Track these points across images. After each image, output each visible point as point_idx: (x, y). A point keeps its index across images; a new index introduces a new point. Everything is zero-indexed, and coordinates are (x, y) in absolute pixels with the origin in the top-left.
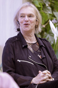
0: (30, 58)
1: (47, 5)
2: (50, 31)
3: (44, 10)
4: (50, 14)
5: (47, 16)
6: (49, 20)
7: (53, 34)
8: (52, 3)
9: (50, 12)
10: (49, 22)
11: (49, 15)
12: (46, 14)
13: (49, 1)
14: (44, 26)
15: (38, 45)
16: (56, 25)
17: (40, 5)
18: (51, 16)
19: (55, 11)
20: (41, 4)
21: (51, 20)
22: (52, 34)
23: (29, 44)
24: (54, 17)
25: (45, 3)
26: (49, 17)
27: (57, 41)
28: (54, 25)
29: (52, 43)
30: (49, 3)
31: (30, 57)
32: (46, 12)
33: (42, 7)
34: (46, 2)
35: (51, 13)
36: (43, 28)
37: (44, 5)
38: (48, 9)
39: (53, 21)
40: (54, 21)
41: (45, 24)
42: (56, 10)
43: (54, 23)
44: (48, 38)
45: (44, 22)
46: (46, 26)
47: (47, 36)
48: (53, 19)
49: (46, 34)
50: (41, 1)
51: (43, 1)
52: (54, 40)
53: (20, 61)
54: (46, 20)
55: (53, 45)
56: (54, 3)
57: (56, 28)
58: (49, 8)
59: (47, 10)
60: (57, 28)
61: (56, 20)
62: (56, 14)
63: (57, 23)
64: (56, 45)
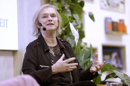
1: (66, 8)
2: (70, 33)
3: (63, 12)
4: (70, 17)
5: (66, 19)
6: (68, 22)
8: (72, 5)
9: (70, 15)
10: (69, 25)
12: (66, 16)
13: (68, 4)
14: (64, 29)
15: (59, 47)
16: (76, 27)
18: (71, 18)
19: (74, 14)
20: (60, 7)
23: (51, 47)
24: (74, 19)
25: (65, 6)
26: (69, 19)
27: (78, 43)
29: (73, 46)
30: (69, 6)
31: (53, 61)
32: (65, 15)
33: (61, 9)
34: (65, 4)
36: (63, 31)
37: (63, 8)
38: (67, 12)
40: (74, 23)
41: (64, 26)
44: (69, 41)
45: (64, 25)
46: (66, 29)
47: (68, 39)
49: (66, 37)
50: (60, 4)
51: (62, 4)
52: (75, 43)
54: (66, 23)
55: (74, 48)
56: (73, 6)
57: (76, 30)
58: (69, 10)
61: (76, 22)
62: (76, 16)
63: (77, 25)
64: (77, 48)
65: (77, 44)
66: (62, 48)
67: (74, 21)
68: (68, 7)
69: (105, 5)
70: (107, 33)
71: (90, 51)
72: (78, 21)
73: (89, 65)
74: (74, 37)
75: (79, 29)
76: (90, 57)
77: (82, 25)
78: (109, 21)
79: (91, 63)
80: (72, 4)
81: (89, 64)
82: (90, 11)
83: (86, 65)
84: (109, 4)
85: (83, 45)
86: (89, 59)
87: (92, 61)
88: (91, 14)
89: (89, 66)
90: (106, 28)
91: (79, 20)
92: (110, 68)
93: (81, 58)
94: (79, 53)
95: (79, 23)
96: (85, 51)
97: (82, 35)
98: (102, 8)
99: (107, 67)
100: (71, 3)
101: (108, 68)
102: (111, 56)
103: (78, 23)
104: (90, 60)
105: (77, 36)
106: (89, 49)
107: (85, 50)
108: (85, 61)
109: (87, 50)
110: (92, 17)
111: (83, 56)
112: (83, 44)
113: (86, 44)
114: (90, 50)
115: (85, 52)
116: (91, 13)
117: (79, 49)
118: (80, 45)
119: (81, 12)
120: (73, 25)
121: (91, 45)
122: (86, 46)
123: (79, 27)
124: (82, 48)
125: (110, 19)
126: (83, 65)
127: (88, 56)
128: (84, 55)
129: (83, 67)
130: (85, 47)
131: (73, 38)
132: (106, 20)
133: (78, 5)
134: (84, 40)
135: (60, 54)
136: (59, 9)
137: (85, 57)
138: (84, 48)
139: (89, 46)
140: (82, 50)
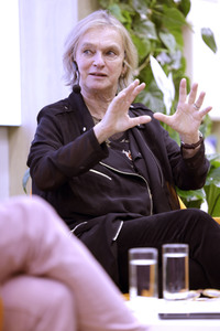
1: (144, 17)
2: (153, 83)
3: (135, 28)
4: (151, 41)
6: (148, 56)
7: (160, 91)
8: (157, 10)
9: (152, 35)
11: (148, 43)
12: (142, 39)
13: (149, 6)
14: (137, 72)
16: (169, 68)
17: (124, 16)
18: (154, 45)
19: (164, 32)
20: (127, 14)
21: (155, 57)
22: (158, 93)
24: (164, 46)
25: (139, 11)
26: (149, 48)
28: (163, 67)
30: (150, 11)
32: (141, 36)
33: (130, 21)
34: (140, 8)
35: (155, 37)
37: (135, 18)
38: (147, 28)
39: (159, 58)
40: (163, 57)
42: (166, 30)
43: (163, 63)
46: (142, 72)
47: (148, 99)
48: (160, 53)
50: (127, 6)
51: (132, 7)
52: (164, 109)
56: (161, 12)
57: (167, 75)
58: (150, 24)
59: (145, 31)
60: (170, 75)
61: (168, 54)
62: (168, 39)
63: (172, 63)
65: (168, 111)
67: (164, 51)
68: (148, 15)
72: (172, 51)
74: (162, 95)
75: (175, 72)
77: (183, 61)
80: (159, 6)
82: (206, 26)
91: (176, 50)
95: (177, 56)
100: (156, 4)
103: (174, 57)
105: (171, 93)
116: (209, 30)
119: (181, 29)
123: (176, 66)
131: (159, 95)
133: (174, 9)
135: (124, 141)
136: (124, 20)
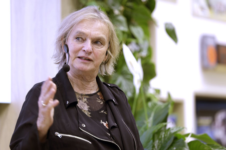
0: (83, 128)
1: (116, 12)
2: (125, 68)
4: (124, 32)
8: (128, 7)
9: (124, 28)
11: (121, 34)
13: (121, 4)
15: (101, 98)
16: (138, 55)
18: (126, 36)
19: (134, 25)
21: (127, 44)
24: (133, 37)
25: (113, 8)
26: (121, 38)
27: (140, 90)
28: (134, 54)
29: (129, 95)
30: (122, 8)
31: (85, 126)
35: (126, 29)
38: (118, 21)
39: (131, 47)
40: (133, 46)
42: (136, 23)
43: (134, 52)
44: (121, 84)
47: (120, 81)
48: (130, 42)
49: (114, 76)
51: (107, 4)
52: (134, 89)
53: (59, 135)
55: (132, 99)
56: (131, 8)
57: (137, 60)
58: (122, 18)
59: (118, 24)
60: (140, 61)
61: (137, 44)
62: (137, 31)
63: (140, 51)
64: (138, 99)
65: (137, 91)
66: (107, 100)
67: (133, 41)
68: (120, 11)
69: (202, 9)
70: (205, 68)
71: (167, 107)
72: (141, 41)
73: (163, 136)
74: (132, 76)
75: (142, 59)
76: (165, 120)
77: (150, 50)
78: (210, 43)
79: (169, 133)
80: (130, 4)
81: (163, 134)
82: (168, 21)
83: (156, 138)
84: (210, 6)
85: (151, 94)
86: (164, 124)
87: (169, 129)
88: (170, 27)
89: (163, 139)
90: (203, 57)
91: (144, 40)
92: (208, 145)
93: (146, 122)
94: (143, 111)
95: (145, 45)
96: (156, 107)
97: (149, 72)
98: (195, 15)
99: (202, 142)
100: (127, 2)
101: (205, 144)
102: (214, 120)
103: (142, 46)
104: (166, 126)
105: (139, 74)
106: (164, 102)
107: (155, 104)
108: (156, 129)
109: (160, 104)
110: (171, 33)
111: (151, 119)
112: (151, 91)
113: (158, 91)
114: (166, 104)
115: (154, 110)
116: (171, 24)
117: (142, 103)
118: (145, 93)
119: (148, 24)
120: (131, 50)
121: (169, 95)
122: (158, 97)
123: (144, 54)
124: (149, 100)
125: (213, 38)
126: (151, 137)
127: (162, 117)
128: (153, 115)
129: (152, 141)
130: (155, 98)
131: (130, 77)
132: (204, 40)
133: (142, 7)
134: (154, 83)
135: (102, 112)
137: (155, 120)
138: (155, 101)
139: (164, 95)
140: (150, 104)
